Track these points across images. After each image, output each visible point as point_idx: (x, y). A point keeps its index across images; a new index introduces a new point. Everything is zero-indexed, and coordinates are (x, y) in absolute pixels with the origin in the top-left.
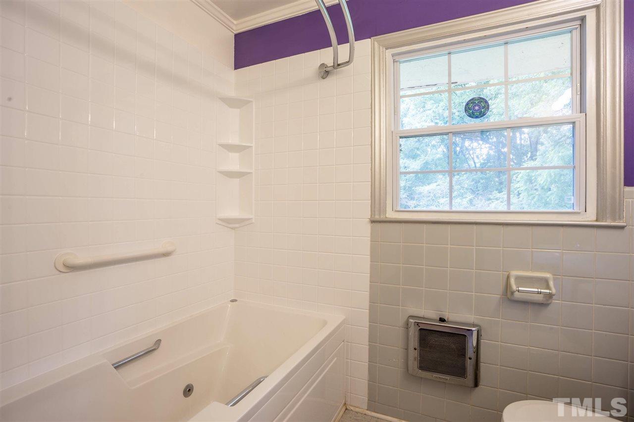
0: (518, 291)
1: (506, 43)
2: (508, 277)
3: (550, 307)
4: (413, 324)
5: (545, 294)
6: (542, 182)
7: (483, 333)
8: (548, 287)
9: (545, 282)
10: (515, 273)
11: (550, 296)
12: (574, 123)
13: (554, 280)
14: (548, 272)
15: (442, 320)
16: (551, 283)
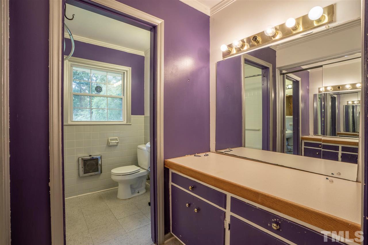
0: (111, 143)
1: (107, 72)
2: (108, 140)
3: (118, 146)
4: (81, 160)
5: (117, 142)
6: (103, 107)
7: (102, 157)
8: (117, 141)
9: (116, 139)
10: (110, 138)
11: (118, 142)
12: (122, 98)
13: (119, 139)
14: (117, 137)
15: (90, 156)
16: (118, 140)
